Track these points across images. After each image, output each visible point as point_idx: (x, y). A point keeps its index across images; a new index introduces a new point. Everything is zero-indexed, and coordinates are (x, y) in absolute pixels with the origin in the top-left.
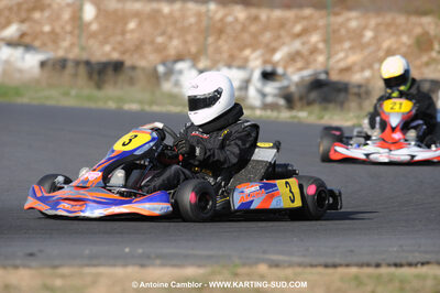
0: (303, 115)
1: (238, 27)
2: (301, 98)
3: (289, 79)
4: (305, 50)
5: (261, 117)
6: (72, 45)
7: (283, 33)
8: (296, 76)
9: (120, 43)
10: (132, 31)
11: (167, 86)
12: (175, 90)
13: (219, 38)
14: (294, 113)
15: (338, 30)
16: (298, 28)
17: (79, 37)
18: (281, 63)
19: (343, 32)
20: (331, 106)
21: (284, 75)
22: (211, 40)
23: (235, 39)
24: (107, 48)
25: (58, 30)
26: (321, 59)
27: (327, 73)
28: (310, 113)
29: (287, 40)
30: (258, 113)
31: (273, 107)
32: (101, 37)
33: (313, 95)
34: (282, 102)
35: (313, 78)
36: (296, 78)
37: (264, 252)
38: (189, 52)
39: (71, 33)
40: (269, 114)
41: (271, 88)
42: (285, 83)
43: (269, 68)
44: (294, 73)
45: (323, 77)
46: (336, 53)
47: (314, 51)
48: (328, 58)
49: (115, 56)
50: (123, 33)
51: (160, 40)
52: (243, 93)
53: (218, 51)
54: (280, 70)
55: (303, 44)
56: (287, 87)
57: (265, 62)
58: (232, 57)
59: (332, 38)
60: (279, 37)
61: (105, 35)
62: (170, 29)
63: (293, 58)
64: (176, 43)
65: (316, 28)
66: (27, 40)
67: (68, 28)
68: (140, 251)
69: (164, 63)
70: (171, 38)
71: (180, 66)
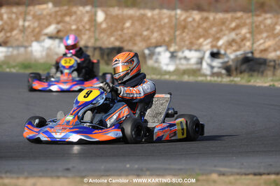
0: (238, 80)
1: (195, 25)
2: (236, 69)
3: (228, 57)
4: (238, 38)
5: (210, 81)
6: (90, 37)
7: (224, 28)
8: (232, 55)
9: (121, 36)
10: (128, 28)
11: (150, 63)
12: (156, 65)
13: (183, 32)
14: (232, 78)
15: (259, 25)
16: (233, 25)
17: (94, 32)
18: (223, 47)
19: (262, 27)
20: (255, 74)
21: (225, 54)
22: (177, 33)
23: (194, 32)
24: (112, 39)
25: (81, 28)
26: (248, 44)
27: (252, 53)
28: (242, 78)
29: (227, 32)
30: (209, 78)
31: (218, 74)
32: (108, 32)
33: (244, 67)
34: (224, 71)
35: (243, 56)
36: (232, 56)
37: (215, 166)
38: (164, 41)
39: (89, 30)
40: (215, 79)
41: (217, 63)
42: (226, 60)
43: (215, 50)
44: (231, 53)
45: (250, 55)
46: (258, 40)
47: (244, 39)
48: (253, 44)
49: (117, 44)
50: (122, 29)
51: (145, 33)
52: (199, 66)
53: (183, 40)
54: (222, 52)
55: (237, 35)
56: (227, 62)
57: (213, 47)
58: (191, 43)
59: (255, 31)
60: (221, 30)
61: (111, 30)
62: (152, 27)
63: (230, 43)
64: (156, 35)
65: (244, 24)
66: (61, 34)
67: (87, 27)
68: (136, 166)
69: (148, 48)
70: (152, 32)
71: (159, 49)
